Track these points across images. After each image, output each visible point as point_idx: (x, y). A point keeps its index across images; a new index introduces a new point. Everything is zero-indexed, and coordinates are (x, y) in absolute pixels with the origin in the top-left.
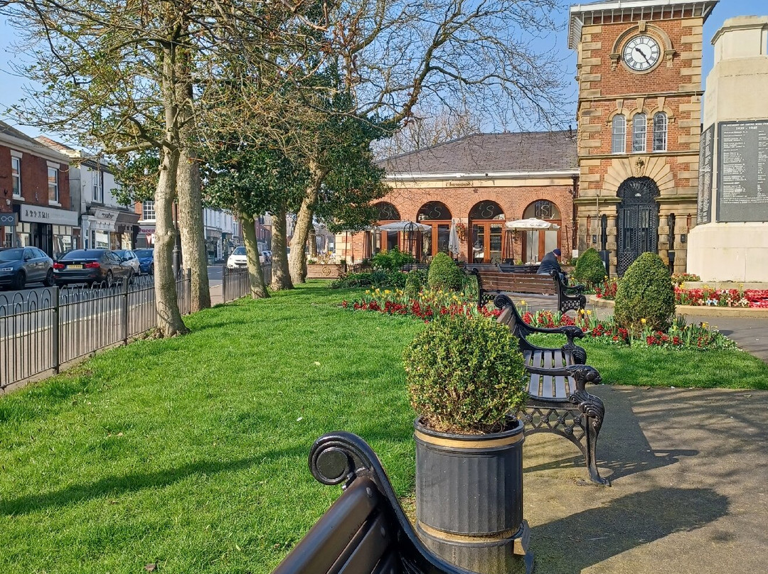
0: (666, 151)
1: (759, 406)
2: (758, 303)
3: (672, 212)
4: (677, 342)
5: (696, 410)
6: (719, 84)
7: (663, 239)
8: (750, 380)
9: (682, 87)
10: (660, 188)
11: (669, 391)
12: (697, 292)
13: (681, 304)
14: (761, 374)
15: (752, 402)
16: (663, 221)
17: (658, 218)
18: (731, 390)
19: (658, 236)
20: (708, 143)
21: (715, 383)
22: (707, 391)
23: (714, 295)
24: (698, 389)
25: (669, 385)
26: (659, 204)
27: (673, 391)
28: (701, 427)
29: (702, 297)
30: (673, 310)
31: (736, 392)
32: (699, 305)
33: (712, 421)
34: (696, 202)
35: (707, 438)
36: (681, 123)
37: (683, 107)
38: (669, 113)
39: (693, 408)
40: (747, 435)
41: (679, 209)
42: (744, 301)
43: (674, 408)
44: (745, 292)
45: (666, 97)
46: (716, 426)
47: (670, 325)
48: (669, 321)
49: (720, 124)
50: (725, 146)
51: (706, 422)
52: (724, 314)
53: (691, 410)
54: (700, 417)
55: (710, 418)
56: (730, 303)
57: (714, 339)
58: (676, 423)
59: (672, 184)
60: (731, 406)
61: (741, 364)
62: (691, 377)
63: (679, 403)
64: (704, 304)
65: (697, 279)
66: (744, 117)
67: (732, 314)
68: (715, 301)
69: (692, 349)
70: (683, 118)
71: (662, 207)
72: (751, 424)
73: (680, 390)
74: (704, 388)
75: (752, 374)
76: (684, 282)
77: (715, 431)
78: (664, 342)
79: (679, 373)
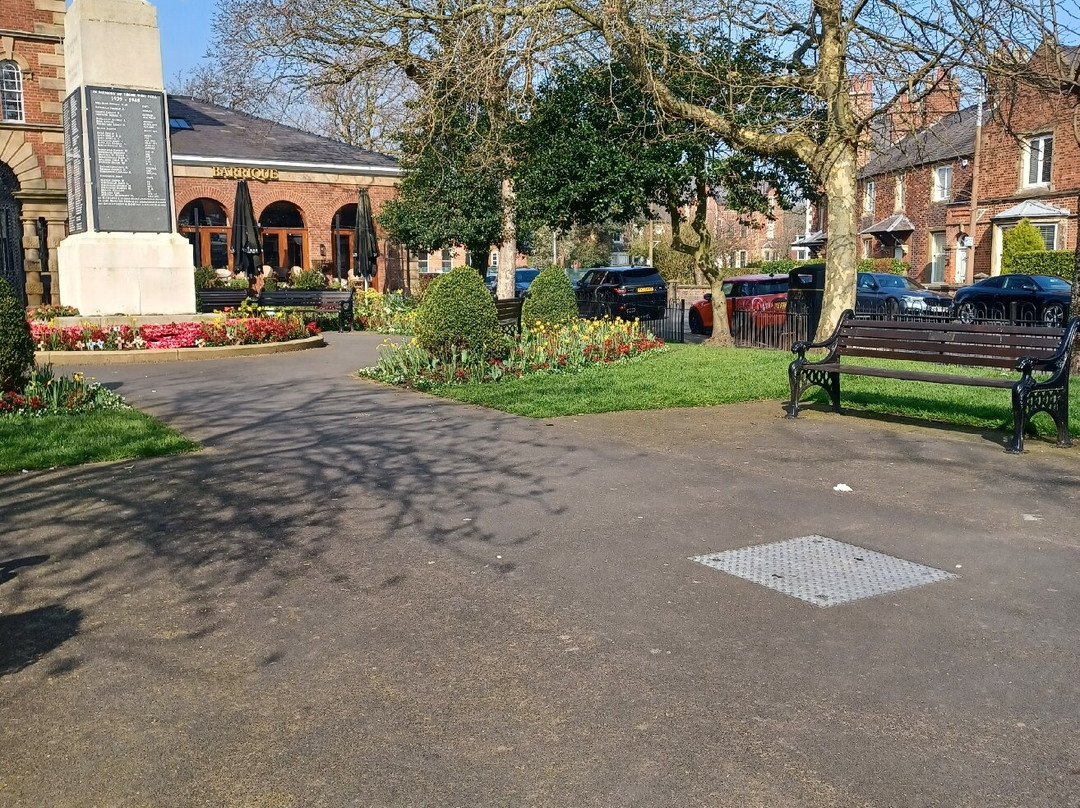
0: (23, 122)
1: (142, 479)
2: (158, 343)
3: (42, 215)
4: (37, 405)
5: (54, 498)
6: (81, 28)
7: (30, 255)
8: (134, 445)
9: (38, 26)
10: (20, 178)
11: (16, 478)
12: (73, 331)
13: (51, 349)
14: (149, 436)
15: (134, 474)
16: (28, 228)
17: (20, 223)
18: (109, 463)
19: (23, 250)
20: (74, 115)
21: (86, 456)
22: (74, 470)
23: (98, 335)
24: (63, 467)
25: (19, 470)
26: (20, 203)
27: (24, 476)
28: (57, 521)
29: (83, 339)
30: (31, 360)
31: (115, 465)
32: (78, 349)
33: (74, 510)
34: (65, 201)
35: (65, 535)
36: (43, 81)
37: (44, 58)
38: (22, 65)
39: (51, 496)
40: (121, 520)
41: (50, 212)
42: (139, 341)
43: (22, 500)
44: (141, 329)
45: (16, 38)
46: (80, 517)
47: (26, 381)
48: (26, 374)
49: (89, 89)
50: (98, 122)
51: (66, 513)
52: (114, 360)
53: (46, 500)
54: (58, 506)
55: (73, 505)
56: (120, 345)
57: (93, 395)
58: (21, 521)
59: (37, 173)
60: (106, 485)
61: (125, 425)
62: (53, 452)
63: (31, 492)
64: (85, 349)
65: (75, 313)
66: (120, 83)
67: (124, 360)
68: (100, 343)
69: (59, 413)
70: (46, 75)
71: (26, 207)
72: (127, 504)
73: (35, 473)
74: (71, 465)
75: (139, 438)
76: (56, 318)
77: (77, 523)
78: (19, 406)
79: (35, 449)
